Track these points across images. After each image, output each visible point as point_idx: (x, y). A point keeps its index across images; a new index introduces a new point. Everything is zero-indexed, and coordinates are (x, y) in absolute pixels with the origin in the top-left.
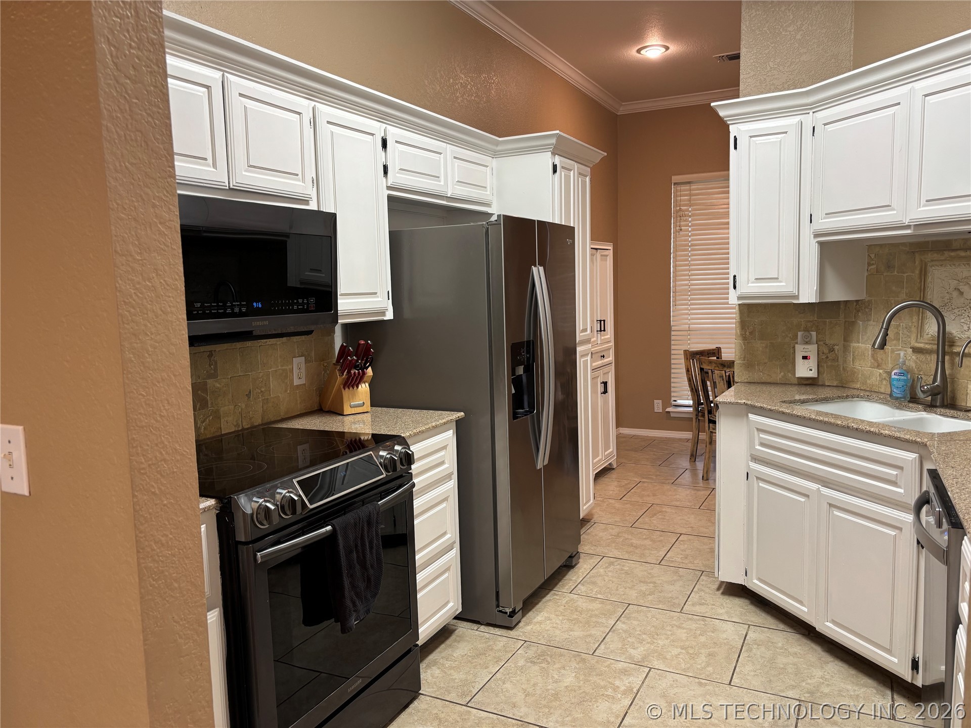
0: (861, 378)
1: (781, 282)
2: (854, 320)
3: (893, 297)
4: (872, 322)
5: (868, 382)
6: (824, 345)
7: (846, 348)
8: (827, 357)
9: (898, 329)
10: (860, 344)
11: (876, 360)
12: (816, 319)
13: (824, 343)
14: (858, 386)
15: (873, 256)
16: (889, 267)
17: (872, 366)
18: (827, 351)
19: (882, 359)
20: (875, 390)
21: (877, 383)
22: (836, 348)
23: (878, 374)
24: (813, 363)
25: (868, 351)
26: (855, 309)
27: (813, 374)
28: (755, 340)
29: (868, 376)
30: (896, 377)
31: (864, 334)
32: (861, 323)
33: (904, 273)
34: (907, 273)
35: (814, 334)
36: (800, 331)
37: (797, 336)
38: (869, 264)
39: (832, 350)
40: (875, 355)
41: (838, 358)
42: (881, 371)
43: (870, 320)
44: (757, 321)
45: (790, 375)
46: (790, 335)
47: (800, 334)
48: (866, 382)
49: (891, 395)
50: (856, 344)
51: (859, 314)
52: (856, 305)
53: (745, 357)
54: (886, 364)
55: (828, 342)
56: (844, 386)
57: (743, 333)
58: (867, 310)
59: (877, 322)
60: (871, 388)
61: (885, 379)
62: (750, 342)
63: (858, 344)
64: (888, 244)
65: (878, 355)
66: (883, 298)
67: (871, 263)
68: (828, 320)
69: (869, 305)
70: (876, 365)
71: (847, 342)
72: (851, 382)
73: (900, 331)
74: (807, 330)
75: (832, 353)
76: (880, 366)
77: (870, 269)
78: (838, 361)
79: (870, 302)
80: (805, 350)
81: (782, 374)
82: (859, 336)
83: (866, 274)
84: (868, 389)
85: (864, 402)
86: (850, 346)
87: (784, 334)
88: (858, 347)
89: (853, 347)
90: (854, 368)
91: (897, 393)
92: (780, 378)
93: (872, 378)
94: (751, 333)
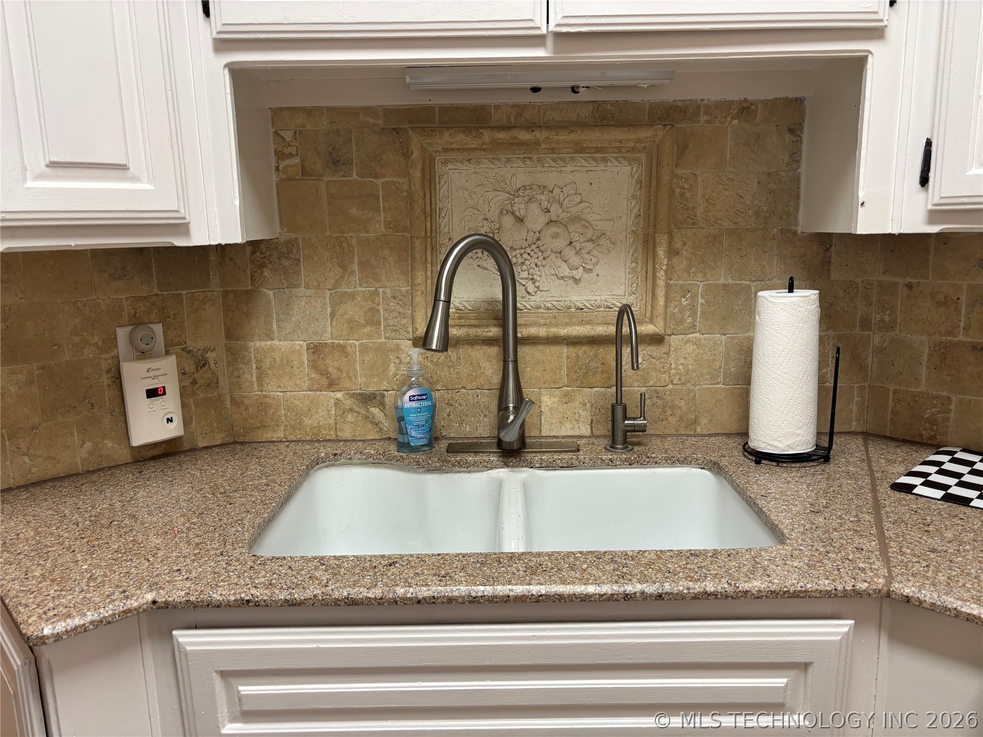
0: (286, 416)
1: (136, 179)
2: (250, 287)
3: (354, 232)
4: (302, 289)
5: (307, 421)
6: (185, 354)
7: (235, 355)
8: (194, 382)
9: (373, 301)
10: (276, 342)
11: (324, 373)
12: (156, 291)
13: (183, 349)
14: (280, 434)
15: (288, 135)
16: (336, 162)
17: (315, 387)
18: (193, 368)
19: (339, 369)
20: (328, 438)
21: (332, 421)
22: (211, 356)
23: (332, 401)
24: (171, 403)
25: (301, 354)
26: (252, 262)
27: (174, 430)
29: (305, 409)
30: (414, 404)
31: (282, 317)
32: (271, 293)
33: (377, 177)
34: (384, 176)
35: (158, 329)
36: (120, 326)
37: (114, 340)
38: (280, 155)
39: (202, 363)
40: (320, 362)
41: (217, 379)
42: (339, 395)
43: (298, 286)
45: (110, 444)
46: (96, 339)
47: (122, 334)
48: (301, 423)
49: (403, 446)
50: (263, 343)
51: (266, 274)
52: (253, 253)
54: (350, 378)
55: (191, 345)
56: (241, 439)
58: (286, 263)
59: (318, 287)
60: (317, 435)
61: (351, 410)
63: (269, 343)
64: (329, 109)
65: (329, 361)
66: (328, 233)
67: (287, 151)
68: (184, 292)
69: (290, 251)
70: (325, 382)
71: (238, 339)
72: (258, 428)
73: (378, 304)
74: (137, 322)
75: (204, 369)
76: (336, 384)
77: (286, 167)
78: (217, 387)
79: (291, 245)
80: (151, 374)
81: (88, 445)
82: (271, 323)
83: (274, 178)
84: (308, 438)
85: (326, 470)
86: (246, 349)
87: (77, 339)
88: (272, 349)
89: (257, 350)
90: (266, 396)
91: (416, 436)
92: (83, 460)
93: (317, 413)
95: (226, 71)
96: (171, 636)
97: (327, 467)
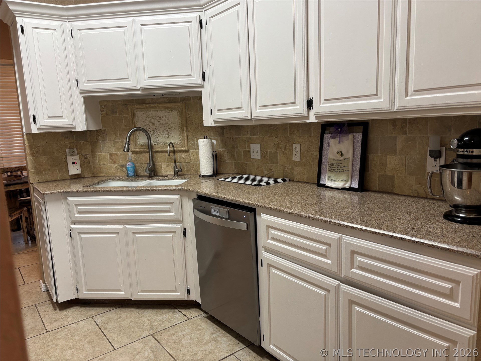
0: (105, 170)
1: (64, 119)
2: (96, 141)
3: (118, 127)
4: (107, 141)
5: (110, 172)
6: (82, 155)
7: (94, 156)
8: (84, 162)
9: (123, 143)
10: (102, 153)
11: (112, 160)
12: (75, 141)
13: (81, 154)
14: (104, 174)
15: (103, 107)
16: (113, 112)
17: (111, 163)
18: (84, 159)
19: (116, 159)
20: (114, 175)
21: (115, 171)
22: (88, 156)
23: (115, 167)
24: (78, 166)
25: (107, 156)
26: (97, 135)
27: (79, 172)
28: (40, 156)
29: (109, 169)
30: (129, 166)
31: (103, 147)
32: (101, 142)
33: (122, 115)
34: (124, 115)
35: (75, 150)
36: (67, 149)
37: (66, 152)
38: (102, 111)
39: (86, 158)
40: (112, 157)
41: (90, 162)
42: (116, 165)
43: (106, 140)
44: (39, 144)
45: (65, 175)
46: (62, 151)
47: (67, 150)
48: (108, 172)
49: (128, 176)
50: (99, 153)
51: (99, 137)
52: (97, 133)
53: (35, 167)
54: (118, 161)
55: (83, 153)
56: (95, 176)
57: (32, 152)
58: (104, 135)
59: (111, 140)
60: (112, 175)
61: (119, 169)
62: (37, 158)
63: (101, 153)
64: (111, 100)
65: (113, 157)
66: (112, 128)
67: (103, 110)
68: (81, 142)
69: (104, 132)
70: (113, 162)
71: (94, 152)
72: (99, 173)
73: (124, 144)
74: (70, 148)
75: (86, 159)
76: (116, 163)
77: (103, 113)
78: (90, 163)
79: (105, 130)
80: (73, 159)
81: (60, 174)
82: (101, 149)
83: (100, 116)
84: (110, 175)
85: (112, 182)
86: (96, 155)
87: (58, 151)
88: (101, 155)
89: (98, 155)
90: (100, 166)
91: (131, 174)
92: (59, 177)
93: (111, 169)
94: (37, 152)
95: (82, 97)
96: (67, 198)
97: (112, 181)
